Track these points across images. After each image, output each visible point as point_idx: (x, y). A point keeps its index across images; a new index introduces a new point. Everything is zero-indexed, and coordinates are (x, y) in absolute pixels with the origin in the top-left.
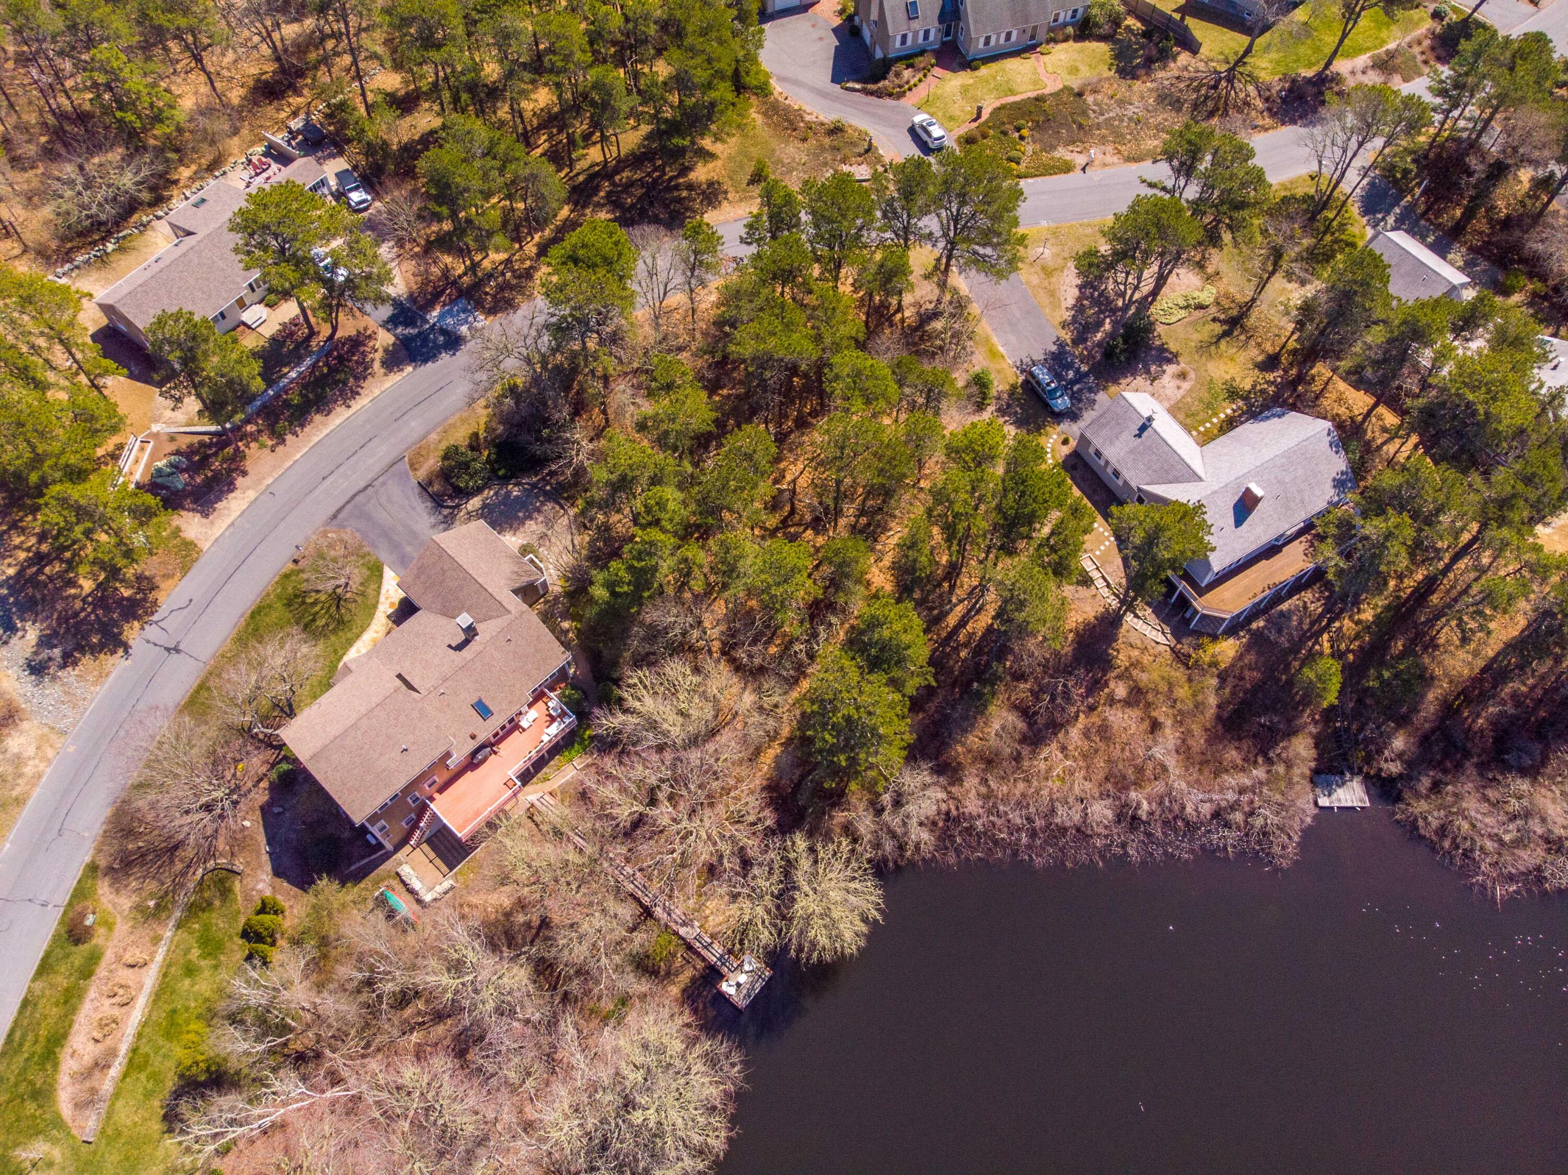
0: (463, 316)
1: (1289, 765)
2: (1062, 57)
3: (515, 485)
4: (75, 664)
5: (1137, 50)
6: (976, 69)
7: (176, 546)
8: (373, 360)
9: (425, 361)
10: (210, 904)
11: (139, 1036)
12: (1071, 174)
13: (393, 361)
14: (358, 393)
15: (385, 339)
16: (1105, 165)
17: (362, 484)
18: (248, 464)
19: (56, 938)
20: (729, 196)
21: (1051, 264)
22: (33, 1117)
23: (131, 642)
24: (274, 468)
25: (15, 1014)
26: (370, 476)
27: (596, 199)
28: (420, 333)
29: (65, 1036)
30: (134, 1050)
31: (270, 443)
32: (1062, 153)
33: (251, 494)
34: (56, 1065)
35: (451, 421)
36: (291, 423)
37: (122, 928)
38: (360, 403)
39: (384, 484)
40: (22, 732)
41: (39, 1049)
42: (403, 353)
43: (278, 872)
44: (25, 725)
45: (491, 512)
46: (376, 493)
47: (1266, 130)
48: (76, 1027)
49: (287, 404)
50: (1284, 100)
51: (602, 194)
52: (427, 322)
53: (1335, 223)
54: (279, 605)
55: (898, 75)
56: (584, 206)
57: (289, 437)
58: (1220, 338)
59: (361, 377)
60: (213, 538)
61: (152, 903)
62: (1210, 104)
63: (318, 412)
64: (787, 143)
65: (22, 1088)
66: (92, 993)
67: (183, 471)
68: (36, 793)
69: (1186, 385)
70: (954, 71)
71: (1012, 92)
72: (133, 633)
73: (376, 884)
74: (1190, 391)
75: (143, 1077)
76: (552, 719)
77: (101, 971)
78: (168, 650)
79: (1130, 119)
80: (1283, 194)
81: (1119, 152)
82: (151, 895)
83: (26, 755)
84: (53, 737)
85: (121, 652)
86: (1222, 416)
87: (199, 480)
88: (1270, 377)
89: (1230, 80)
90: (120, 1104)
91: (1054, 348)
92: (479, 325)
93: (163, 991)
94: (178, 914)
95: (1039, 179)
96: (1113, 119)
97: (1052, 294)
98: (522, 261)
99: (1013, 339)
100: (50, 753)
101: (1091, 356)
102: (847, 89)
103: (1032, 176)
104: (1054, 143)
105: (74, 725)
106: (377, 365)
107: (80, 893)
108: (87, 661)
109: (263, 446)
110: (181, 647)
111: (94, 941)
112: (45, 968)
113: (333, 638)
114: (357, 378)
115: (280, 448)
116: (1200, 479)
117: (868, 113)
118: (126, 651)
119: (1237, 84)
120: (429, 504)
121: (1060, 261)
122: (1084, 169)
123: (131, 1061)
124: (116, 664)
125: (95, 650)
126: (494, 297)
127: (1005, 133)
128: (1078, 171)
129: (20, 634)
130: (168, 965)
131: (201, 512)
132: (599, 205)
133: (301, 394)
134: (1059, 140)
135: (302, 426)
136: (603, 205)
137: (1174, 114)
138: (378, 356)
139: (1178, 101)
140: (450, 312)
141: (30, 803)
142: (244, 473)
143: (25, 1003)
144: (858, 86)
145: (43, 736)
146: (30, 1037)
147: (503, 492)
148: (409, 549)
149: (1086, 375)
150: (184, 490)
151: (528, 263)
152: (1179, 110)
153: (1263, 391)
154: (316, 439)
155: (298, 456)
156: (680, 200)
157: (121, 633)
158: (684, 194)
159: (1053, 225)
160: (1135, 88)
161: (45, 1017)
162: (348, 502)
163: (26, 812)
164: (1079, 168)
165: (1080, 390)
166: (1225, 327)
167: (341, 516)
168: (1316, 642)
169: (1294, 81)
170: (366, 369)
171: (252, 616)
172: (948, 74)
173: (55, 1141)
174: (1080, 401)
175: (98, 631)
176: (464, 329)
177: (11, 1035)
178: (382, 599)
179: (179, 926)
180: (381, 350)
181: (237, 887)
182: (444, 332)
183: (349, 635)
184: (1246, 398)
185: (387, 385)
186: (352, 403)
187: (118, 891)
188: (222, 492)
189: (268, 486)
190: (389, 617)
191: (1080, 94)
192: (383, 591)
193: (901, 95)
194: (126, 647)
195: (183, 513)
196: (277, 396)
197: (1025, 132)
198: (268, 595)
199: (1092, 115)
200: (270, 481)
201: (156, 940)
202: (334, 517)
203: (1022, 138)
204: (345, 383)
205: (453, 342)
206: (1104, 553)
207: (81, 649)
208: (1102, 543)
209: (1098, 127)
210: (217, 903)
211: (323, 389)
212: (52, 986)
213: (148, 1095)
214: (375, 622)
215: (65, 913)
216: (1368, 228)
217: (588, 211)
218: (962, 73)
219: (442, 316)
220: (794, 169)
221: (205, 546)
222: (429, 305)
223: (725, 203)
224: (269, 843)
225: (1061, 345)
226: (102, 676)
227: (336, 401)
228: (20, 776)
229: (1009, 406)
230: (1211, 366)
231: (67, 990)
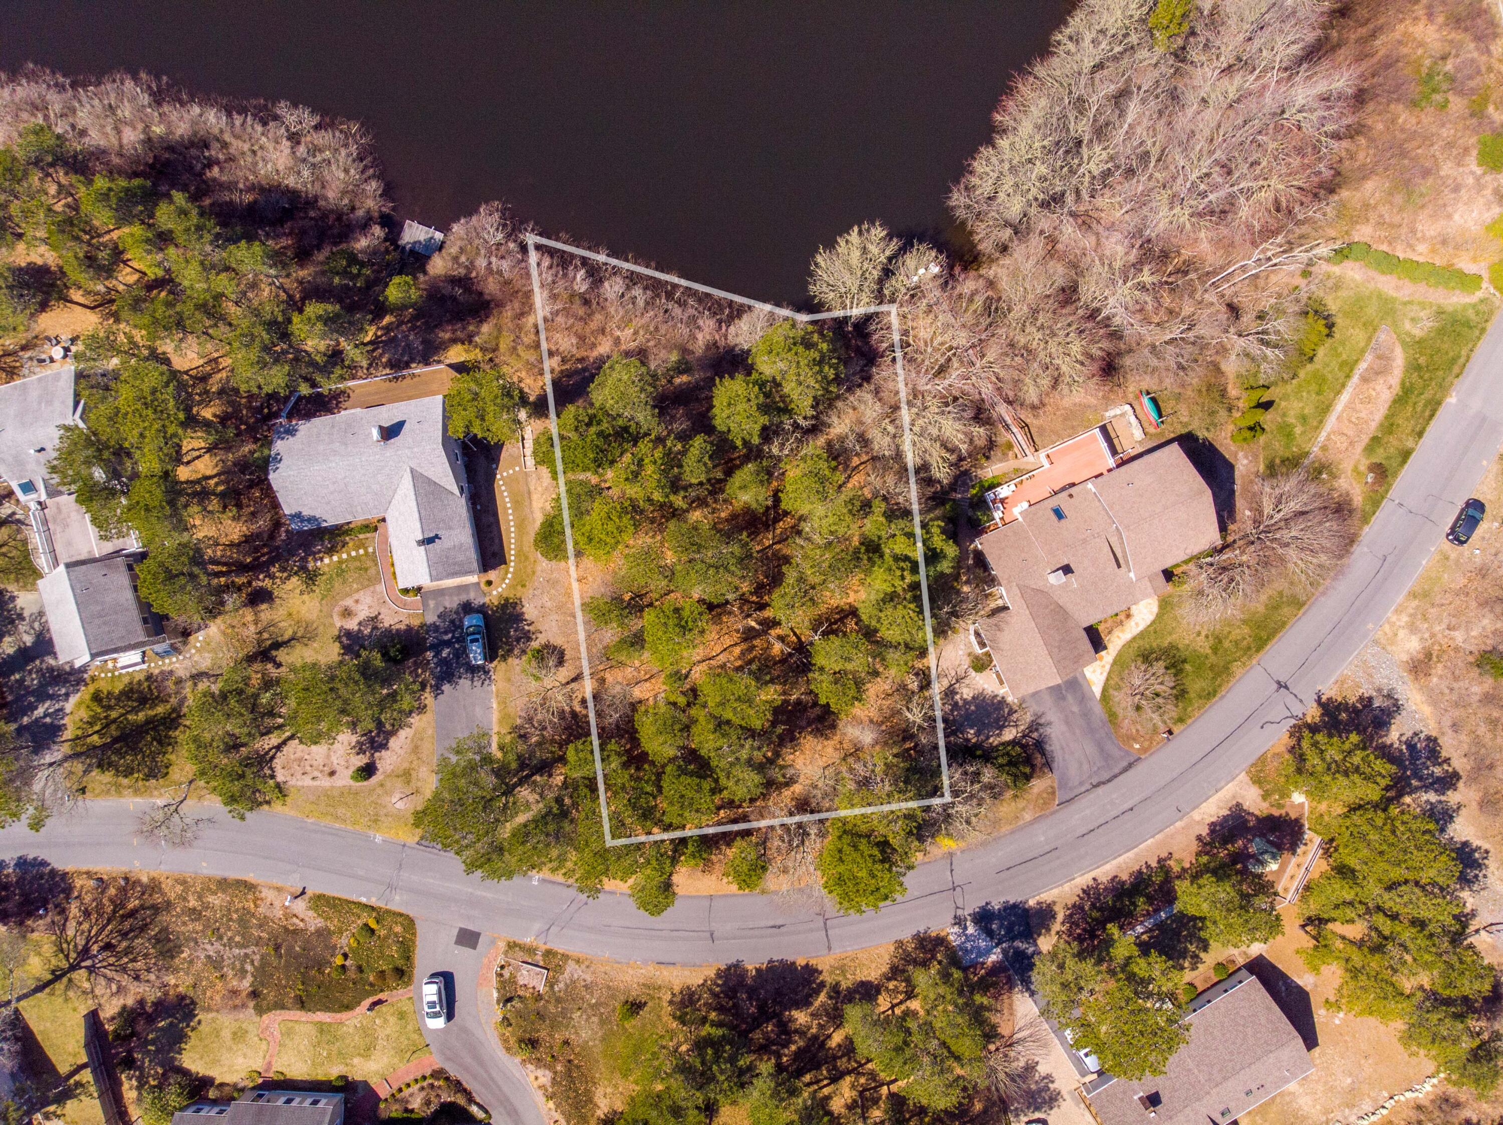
0: (968, 945)
1: (456, 259)
2: (241, 1060)
3: (968, 740)
4: (1361, 699)
5: (153, 1042)
6: (343, 1078)
7: (1269, 783)
8: (1063, 923)
9: (1015, 906)
10: (1283, 462)
11: (1343, 386)
12: (319, 891)
13: (1045, 914)
14: (1084, 891)
15: (1045, 943)
16: (279, 889)
17: (1100, 790)
18: (1194, 846)
19: (1395, 474)
20: (668, 997)
21: (399, 783)
22: (1421, 354)
23: (1315, 705)
24: (1172, 836)
25: (1428, 429)
26: (1092, 796)
27: (801, 1043)
28: (1013, 939)
29: (1395, 402)
30: (1348, 377)
31: (1171, 863)
32: (313, 921)
33: (1196, 815)
34: (1403, 384)
35: (1009, 827)
36: (1150, 876)
37: (1347, 466)
38: (1083, 880)
39: (1081, 784)
40: (1408, 652)
41: (1413, 398)
42: (1034, 921)
43: (1231, 467)
44: (1405, 657)
45: (997, 720)
46: (1090, 777)
47: (88, 873)
48: (1387, 406)
49: (1150, 899)
50: (44, 904)
51: (793, 1048)
52: (1004, 952)
53: (97, 728)
54: (1192, 695)
55: (428, 1103)
56: (815, 1037)
57: (1154, 864)
58: (285, 643)
59: (1077, 908)
60: (1235, 782)
61: (1324, 476)
62: (127, 925)
63: (1124, 883)
64: (584, 1047)
65: (1427, 376)
66: (1373, 425)
67: (1253, 856)
68: (1400, 599)
69: (349, 602)
70: (366, 1083)
71: (322, 1028)
72: (1313, 713)
73: (1162, 434)
74: (348, 595)
75: (1344, 356)
76: (1002, 501)
77: (1365, 439)
78: (1286, 687)
79: (220, 938)
80: (125, 781)
81: (255, 900)
82: (1324, 482)
83: (1406, 631)
84: (1383, 641)
85: (1324, 698)
86: (335, 558)
87: (1240, 843)
88: (267, 583)
89: (85, 953)
90: (1362, 344)
91: (446, 687)
92: (956, 929)
93: (1325, 410)
94: (1306, 462)
95: (354, 898)
96: (239, 945)
97: (416, 750)
98: (896, 991)
99: (478, 711)
100: (1387, 628)
101: (417, 665)
102: (486, 1112)
103: (359, 904)
104: (314, 939)
105: (1366, 646)
106: (1060, 917)
107: (1375, 502)
108: (1352, 699)
109: (1179, 861)
110: (1275, 686)
111: (1368, 462)
112: (1406, 455)
113: (1154, 645)
114: (1081, 908)
115: (1164, 855)
116: (412, 471)
117: (481, 1063)
118: (1319, 697)
119: (81, 942)
120: (1047, 747)
121: (388, 784)
122: (303, 893)
123: (1351, 370)
124: (1330, 691)
125: (1342, 706)
126: (934, 957)
127: (360, 969)
128: (310, 892)
129: (1404, 739)
130: (1318, 428)
131: (1242, 810)
132: (801, 1033)
133: (1136, 906)
134: (308, 941)
135: (1140, 872)
136: (796, 1031)
137: (172, 927)
138: (1057, 926)
139: (158, 941)
140: (980, 953)
141: (1405, 592)
142: (1199, 838)
143: (1420, 434)
144: (474, 1109)
145: (1391, 644)
146: (1419, 409)
147: (982, 737)
148: (1075, 709)
149: (433, 647)
150: (1254, 836)
151: (891, 985)
152: (164, 930)
153: (283, 569)
154: (1131, 854)
155: (1149, 842)
156: (720, 1009)
157: (1323, 715)
158: (713, 1015)
159: (371, 833)
160: (190, 980)
161: (1407, 419)
162: (1115, 776)
163: (1409, 586)
164: (306, 897)
165: (446, 633)
166: (274, 653)
167: (1125, 764)
168: (377, 337)
169: (21, 923)
170: (1071, 915)
171: (1215, 692)
172: (374, 1082)
173: (1408, 334)
174: (452, 622)
175: (1340, 722)
176: (971, 930)
177: (1432, 416)
178: (1108, 667)
179: (1307, 454)
180: (1053, 932)
181: (1262, 468)
182: (990, 934)
183: (1141, 642)
184: (303, 568)
185: (1055, 892)
186: (1091, 883)
187: (1348, 494)
188: (1221, 825)
189: (1181, 819)
190: (1105, 648)
191: (254, 994)
192: (1105, 674)
193: (438, 1074)
194: (1319, 701)
195: (1257, 812)
196: (1157, 911)
197: (339, 961)
198: (1199, 708)
199: (257, 958)
200: (1179, 824)
201: (1324, 448)
202: (1130, 766)
203: (346, 956)
204: (1093, 906)
205: (983, 918)
206: (512, 466)
207: (1355, 710)
208: (509, 476)
209: (258, 942)
210: (1278, 461)
211: (1114, 906)
212: (1400, 440)
213: (1343, 343)
214: (1118, 648)
215: (1387, 491)
216: (68, 711)
217: (814, 1031)
218: (358, 1078)
219: (988, 952)
220: (592, 1007)
221: (1243, 776)
222: (996, 970)
223: (677, 990)
224: (1233, 492)
225: (437, 690)
226: (1341, 682)
227: (1105, 889)
228: (1411, 615)
229: (518, 640)
230: (313, 616)
231: (1391, 433)
